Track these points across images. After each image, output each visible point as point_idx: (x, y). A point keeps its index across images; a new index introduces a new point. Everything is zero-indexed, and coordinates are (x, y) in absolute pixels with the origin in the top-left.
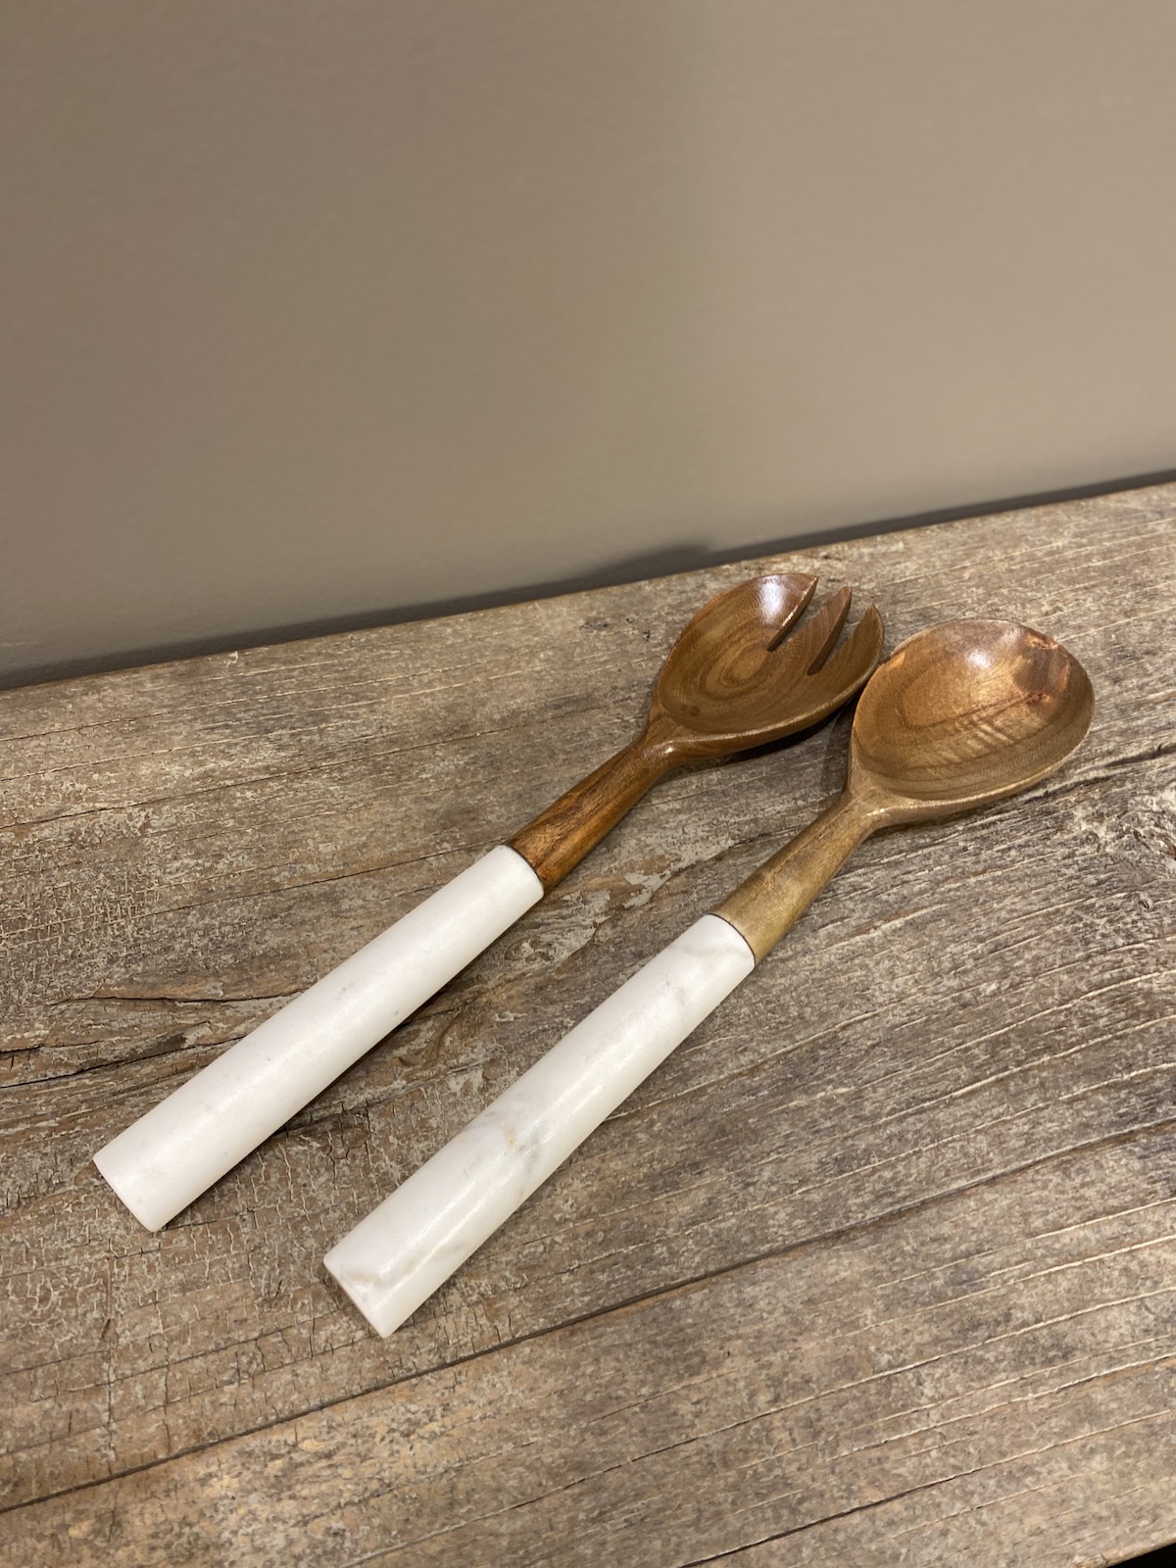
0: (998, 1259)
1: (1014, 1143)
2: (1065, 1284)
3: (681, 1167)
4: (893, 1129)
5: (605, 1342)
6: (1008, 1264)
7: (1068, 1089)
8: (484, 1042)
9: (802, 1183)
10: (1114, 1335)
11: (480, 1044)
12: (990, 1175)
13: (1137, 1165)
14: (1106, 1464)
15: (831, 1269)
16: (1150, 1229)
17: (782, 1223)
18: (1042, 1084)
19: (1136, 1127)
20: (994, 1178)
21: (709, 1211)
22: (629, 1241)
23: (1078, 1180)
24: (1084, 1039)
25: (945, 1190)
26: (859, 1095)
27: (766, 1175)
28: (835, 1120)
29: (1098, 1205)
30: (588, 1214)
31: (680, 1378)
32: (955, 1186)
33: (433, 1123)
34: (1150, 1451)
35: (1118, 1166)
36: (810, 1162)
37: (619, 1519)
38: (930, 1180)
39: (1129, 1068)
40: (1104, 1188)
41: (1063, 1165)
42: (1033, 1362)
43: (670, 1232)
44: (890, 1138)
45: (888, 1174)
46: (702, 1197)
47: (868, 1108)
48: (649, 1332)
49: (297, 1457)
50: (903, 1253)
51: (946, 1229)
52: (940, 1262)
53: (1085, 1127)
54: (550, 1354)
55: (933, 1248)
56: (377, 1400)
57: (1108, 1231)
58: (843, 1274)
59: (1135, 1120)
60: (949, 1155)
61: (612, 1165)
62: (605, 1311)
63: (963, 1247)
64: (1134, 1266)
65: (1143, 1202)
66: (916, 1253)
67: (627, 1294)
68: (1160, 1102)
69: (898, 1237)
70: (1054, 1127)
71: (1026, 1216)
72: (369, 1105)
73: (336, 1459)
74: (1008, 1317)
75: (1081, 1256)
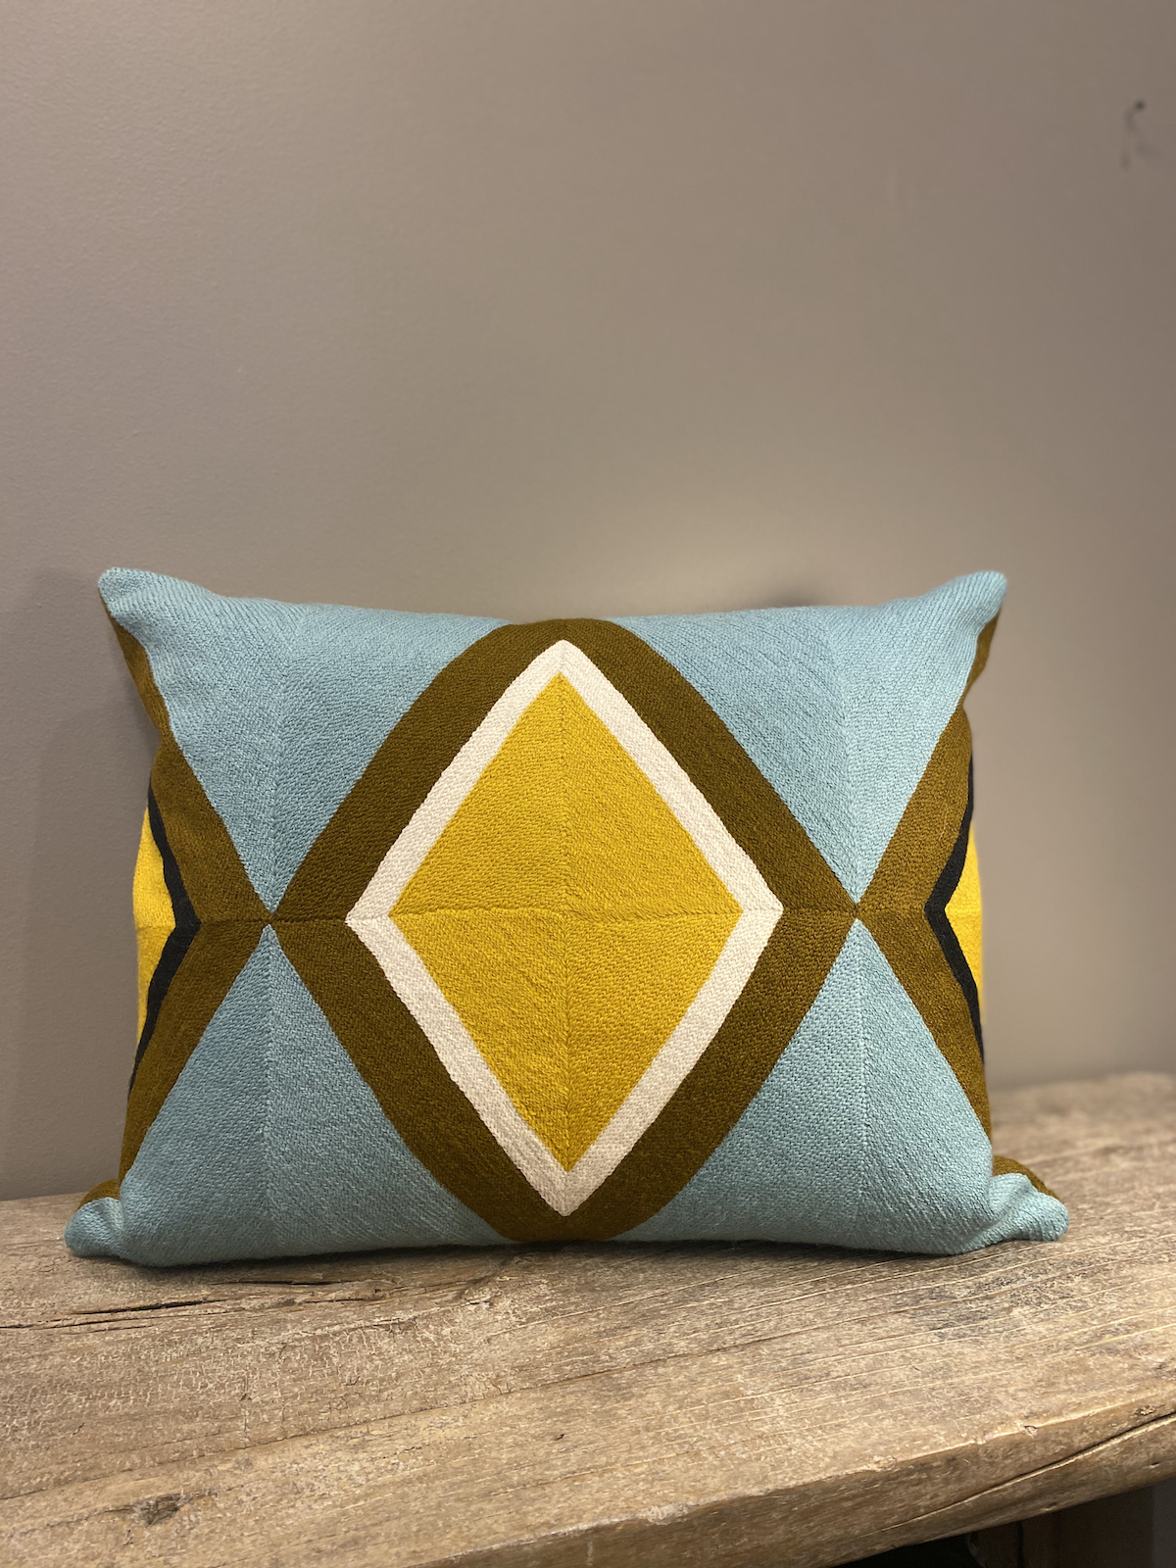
0: (821, 1355)
1: (829, 1315)
2: (864, 1362)
3: (618, 1328)
4: (753, 1312)
5: (568, 1390)
6: (828, 1356)
7: (864, 1296)
8: (490, 1289)
9: (694, 1332)
10: (896, 1379)
11: (487, 1289)
12: (815, 1327)
13: (908, 1321)
14: (892, 1422)
15: (714, 1361)
16: (917, 1342)
17: (681, 1346)
18: (847, 1295)
19: (907, 1308)
20: (819, 1328)
21: (637, 1342)
22: (583, 1354)
23: (873, 1326)
24: (873, 1279)
25: (787, 1333)
26: (731, 1301)
27: (672, 1330)
28: (716, 1310)
29: (884, 1335)
30: (559, 1347)
31: (618, 1402)
32: (793, 1331)
33: (457, 1320)
34: (921, 1418)
35: (896, 1322)
36: (701, 1324)
37: (579, 1451)
38: (776, 1328)
39: (902, 1288)
40: (887, 1329)
41: (862, 1322)
42: (844, 1389)
43: (611, 1351)
44: (751, 1315)
45: (749, 1328)
46: (631, 1339)
47: (736, 1306)
48: (597, 1386)
49: (367, 1438)
50: (760, 1354)
51: (788, 1345)
52: (783, 1357)
53: (875, 1309)
54: (532, 1395)
55: (779, 1353)
56: (421, 1415)
57: (891, 1343)
58: (722, 1363)
59: (907, 1305)
60: (789, 1320)
61: (574, 1329)
62: (568, 1379)
63: (799, 1352)
64: (908, 1355)
65: (913, 1333)
66: (769, 1355)
67: (582, 1374)
68: (922, 1299)
69: (757, 1349)
70: (856, 1309)
71: (838, 1340)
72: (415, 1318)
73: (393, 1438)
74: (828, 1374)
75: (873, 1353)
